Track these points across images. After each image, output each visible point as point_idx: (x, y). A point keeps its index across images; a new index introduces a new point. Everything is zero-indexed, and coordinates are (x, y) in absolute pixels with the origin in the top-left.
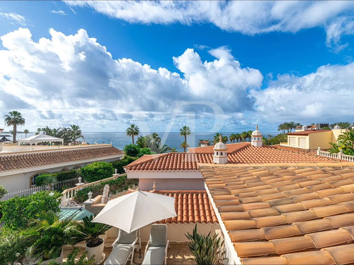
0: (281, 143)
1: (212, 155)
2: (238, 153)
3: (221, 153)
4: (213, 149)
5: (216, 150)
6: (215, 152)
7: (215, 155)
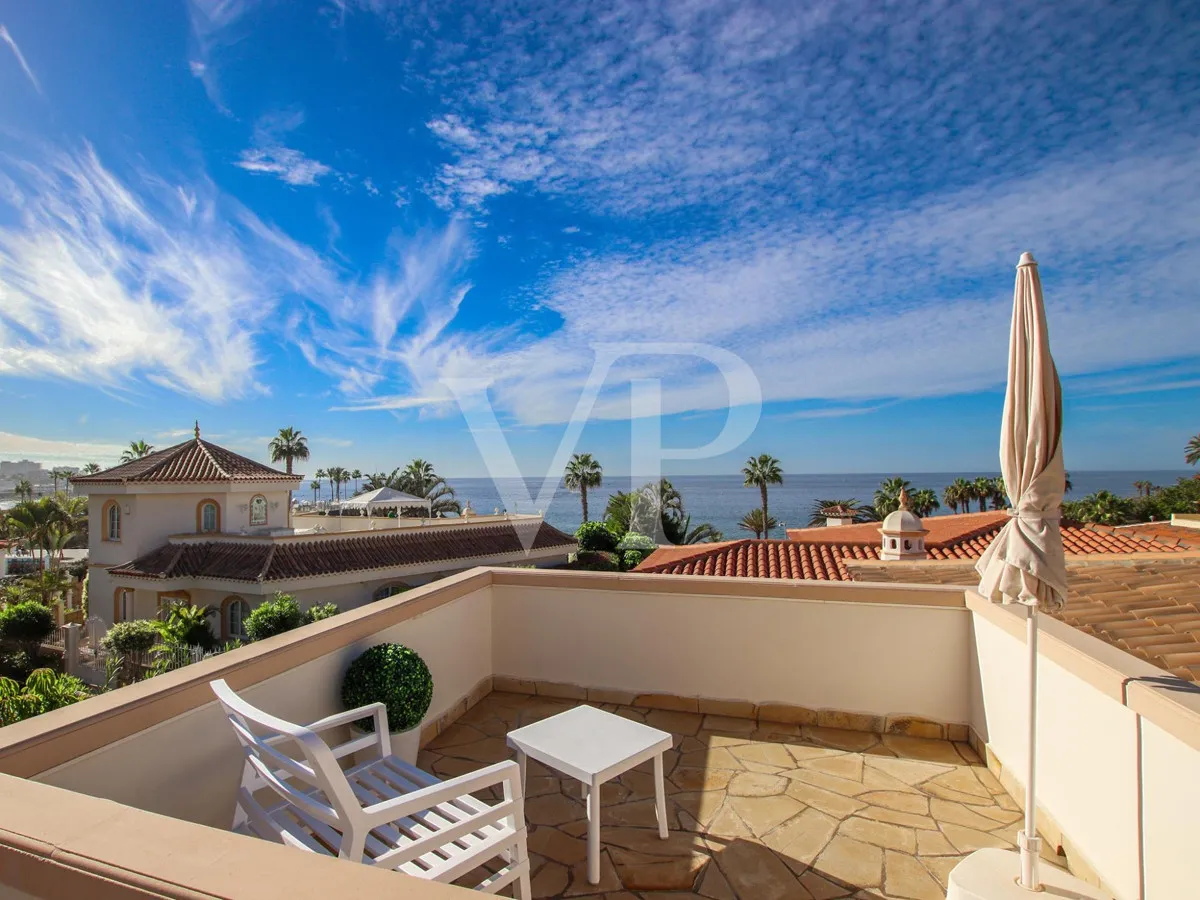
0: (1173, 515)
1: (876, 549)
2: (965, 547)
3: (906, 542)
4: (879, 530)
5: (888, 534)
6: (887, 540)
7: (886, 548)
